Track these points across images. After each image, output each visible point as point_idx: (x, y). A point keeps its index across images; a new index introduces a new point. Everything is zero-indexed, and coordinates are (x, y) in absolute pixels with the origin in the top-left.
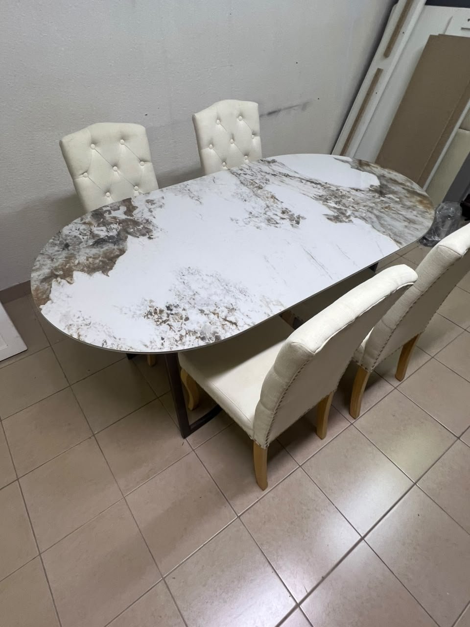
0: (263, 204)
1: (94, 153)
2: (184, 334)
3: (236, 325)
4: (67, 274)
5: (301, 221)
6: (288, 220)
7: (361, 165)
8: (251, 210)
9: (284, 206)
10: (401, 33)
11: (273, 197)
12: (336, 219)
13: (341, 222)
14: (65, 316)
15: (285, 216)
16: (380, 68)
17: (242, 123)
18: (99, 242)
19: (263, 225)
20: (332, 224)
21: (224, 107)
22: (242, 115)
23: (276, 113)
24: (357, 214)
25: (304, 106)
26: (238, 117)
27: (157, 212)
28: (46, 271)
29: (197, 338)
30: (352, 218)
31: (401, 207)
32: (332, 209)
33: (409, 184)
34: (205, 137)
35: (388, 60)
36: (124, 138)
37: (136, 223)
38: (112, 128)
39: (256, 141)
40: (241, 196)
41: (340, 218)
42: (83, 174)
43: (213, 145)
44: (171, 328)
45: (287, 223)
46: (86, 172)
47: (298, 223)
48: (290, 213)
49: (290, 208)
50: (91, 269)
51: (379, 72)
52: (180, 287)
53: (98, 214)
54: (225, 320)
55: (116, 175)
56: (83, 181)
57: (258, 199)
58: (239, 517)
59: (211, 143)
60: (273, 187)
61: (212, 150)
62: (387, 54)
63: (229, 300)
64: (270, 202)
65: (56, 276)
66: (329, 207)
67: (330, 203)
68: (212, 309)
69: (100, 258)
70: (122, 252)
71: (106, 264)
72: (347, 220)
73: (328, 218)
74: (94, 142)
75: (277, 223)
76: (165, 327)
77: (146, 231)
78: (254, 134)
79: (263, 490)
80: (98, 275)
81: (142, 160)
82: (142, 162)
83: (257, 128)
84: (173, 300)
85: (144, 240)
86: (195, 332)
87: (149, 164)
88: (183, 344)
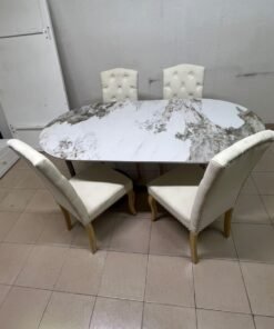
0: (159, 119)
1: (112, 80)
4: (63, 121)
5: (162, 132)
7: (247, 115)
8: (150, 120)
9: (167, 122)
11: (169, 117)
13: (180, 138)
15: (159, 127)
17: (191, 77)
18: (85, 114)
19: (144, 128)
21: (182, 68)
22: (191, 73)
23: (253, 75)
24: (195, 138)
27: (117, 110)
30: (188, 139)
32: (186, 132)
36: (126, 75)
37: (104, 111)
38: (122, 71)
39: (199, 88)
40: (156, 113)
42: (105, 88)
43: (170, 86)
45: (155, 130)
47: (159, 132)
48: (163, 127)
49: (167, 125)
53: (99, 105)
55: (120, 91)
56: (105, 91)
57: (161, 116)
59: (168, 84)
60: (177, 113)
61: (169, 88)
63: (87, 149)
64: (164, 119)
65: (60, 121)
67: (191, 129)
68: (78, 149)
70: (86, 120)
72: (184, 139)
73: (176, 135)
74: (113, 75)
75: (151, 129)
76: (59, 148)
78: (198, 84)
80: (69, 124)
81: (132, 87)
83: (201, 81)
84: (73, 141)
86: (63, 153)
87: (135, 89)
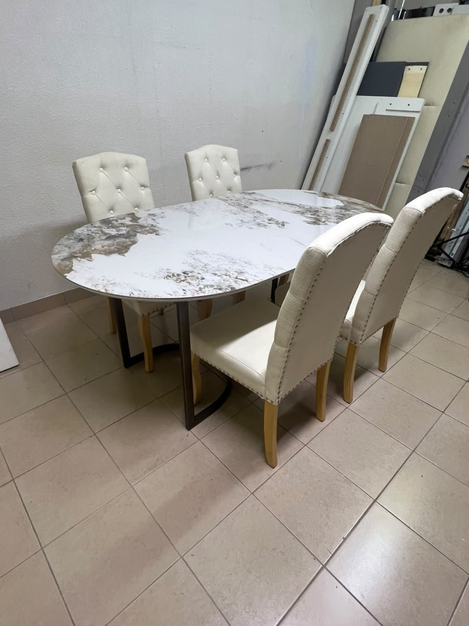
0: (252, 216)
1: (102, 175)
2: (202, 287)
3: (247, 281)
4: (86, 255)
5: (286, 224)
6: (275, 224)
7: (325, 195)
8: (242, 219)
9: (269, 217)
10: (342, 113)
11: (258, 212)
12: (314, 223)
13: (318, 224)
14: (91, 279)
15: (271, 222)
16: (328, 139)
17: (225, 164)
18: (110, 237)
19: (255, 227)
20: (312, 226)
21: (210, 149)
22: (225, 157)
23: (248, 170)
24: (330, 220)
25: (270, 166)
26: (222, 158)
27: (160, 220)
28: (65, 254)
29: (214, 289)
30: (327, 223)
32: (309, 218)
33: (367, 205)
34: (195, 171)
35: (334, 132)
36: (128, 166)
37: (142, 227)
38: (121, 157)
39: (237, 179)
40: (231, 212)
41: (317, 222)
42: (91, 191)
43: (202, 179)
44: (190, 284)
46: (94, 190)
47: (284, 225)
48: (275, 220)
49: (274, 217)
50: (108, 253)
51: (328, 142)
52: (193, 261)
53: (107, 222)
54: (236, 278)
56: (90, 197)
57: (246, 213)
58: (253, 493)
59: (201, 176)
60: (257, 207)
61: (201, 183)
62: (332, 128)
63: (237, 267)
64: (257, 215)
65: (76, 257)
66: (307, 217)
67: (307, 215)
68: (224, 272)
69: (115, 246)
70: (134, 243)
71: (122, 250)
72: (323, 224)
73: (307, 223)
74: (103, 166)
75: (266, 226)
76: (184, 283)
77: (153, 230)
78: (236, 173)
79: (273, 468)
80: (115, 256)
82: (142, 187)
83: (237, 168)
84: (187, 268)
85: (153, 236)
86: (212, 286)
87: (148, 190)
88: (204, 293)
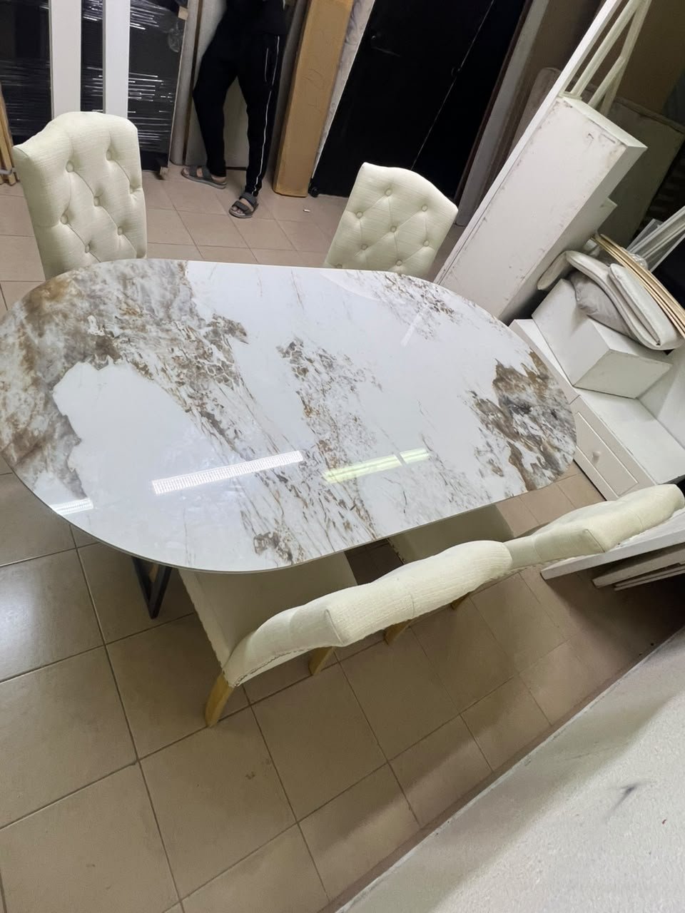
2: (423, 288)
5: (285, 346)
6: (303, 356)
8: (351, 396)
9: (297, 384)
11: (309, 411)
12: (233, 329)
13: (230, 322)
15: (305, 364)
19: (340, 361)
24: (194, 323)
30: (209, 319)
31: (105, 304)
32: (227, 347)
40: (360, 433)
41: (227, 329)
45: (308, 351)
47: (292, 346)
48: (295, 366)
49: (291, 374)
54: (394, 283)
57: (334, 417)
66: (228, 353)
67: (219, 360)
72: (220, 320)
73: (245, 334)
75: (321, 356)
76: (438, 298)
